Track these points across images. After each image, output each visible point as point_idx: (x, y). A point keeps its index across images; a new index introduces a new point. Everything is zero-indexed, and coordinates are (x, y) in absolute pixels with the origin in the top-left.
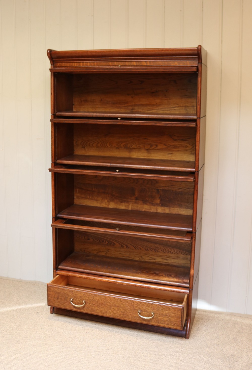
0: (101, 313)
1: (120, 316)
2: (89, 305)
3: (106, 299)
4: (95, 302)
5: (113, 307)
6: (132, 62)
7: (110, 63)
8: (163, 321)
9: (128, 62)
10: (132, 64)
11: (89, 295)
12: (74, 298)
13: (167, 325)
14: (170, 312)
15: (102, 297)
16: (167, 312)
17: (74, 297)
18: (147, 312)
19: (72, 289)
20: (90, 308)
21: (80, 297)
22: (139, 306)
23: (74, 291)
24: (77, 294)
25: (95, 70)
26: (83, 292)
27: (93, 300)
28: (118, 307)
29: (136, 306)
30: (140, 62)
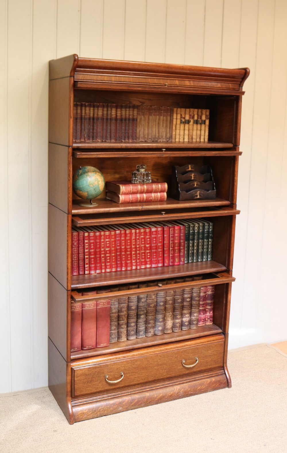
0: (142, 380)
1: (163, 375)
2: (127, 375)
3: (149, 360)
4: (135, 369)
5: (155, 368)
6: (175, 81)
7: (150, 79)
8: (206, 363)
9: (170, 80)
10: (174, 83)
11: (128, 362)
12: (109, 374)
13: (210, 366)
14: (212, 351)
15: (144, 360)
16: (210, 352)
17: (110, 372)
18: (191, 359)
19: (107, 364)
20: (129, 379)
21: (117, 369)
22: (183, 356)
23: (110, 364)
24: (113, 367)
25: (140, 88)
26: (121, 362)
27: (132, 367)
28: (161, 365)
29: (180, 357)
30: (183, 81)
